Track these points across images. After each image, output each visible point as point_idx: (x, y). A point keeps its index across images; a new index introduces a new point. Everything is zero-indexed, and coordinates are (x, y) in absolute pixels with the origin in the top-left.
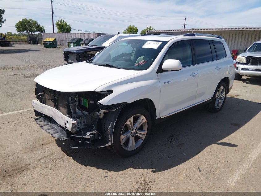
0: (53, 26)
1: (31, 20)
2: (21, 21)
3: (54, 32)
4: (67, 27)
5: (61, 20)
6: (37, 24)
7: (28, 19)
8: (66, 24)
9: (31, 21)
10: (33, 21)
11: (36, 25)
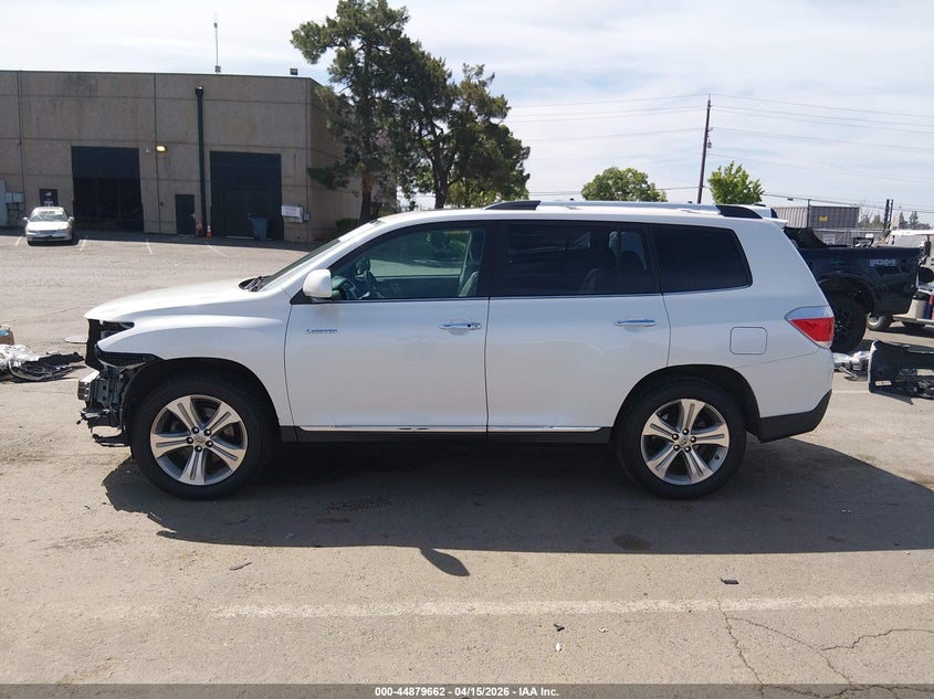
0: (701, 185)
1: (629, 170)
2: (601, 174)
3: (699, 202)
4: (747, 187)
5: (732, 165)
6: (646, 183)
7: (622, 168)
8: (745, 176)
9: (630, 174)
10: (635, 174)
11: (644, 186)
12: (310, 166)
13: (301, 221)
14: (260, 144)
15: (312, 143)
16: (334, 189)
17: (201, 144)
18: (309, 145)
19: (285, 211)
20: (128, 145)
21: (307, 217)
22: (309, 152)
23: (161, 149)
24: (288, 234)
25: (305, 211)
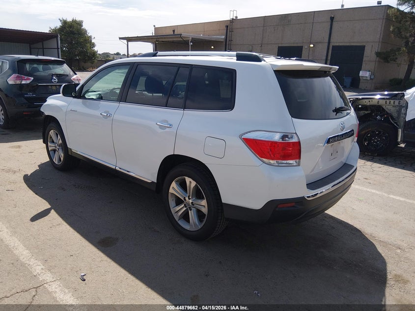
12: (379, 51)
13: (369, 79)
14: (356, 41)
15: (382, 39)
16: (388, 62)
17: (329, 43)
18: (381, 40)
19: (361, 73)
20: (299, 45)
21: (372, 77)
22: (380, 44)
23: (312, 46)
24: (362, 86)
25: (373, 74)
